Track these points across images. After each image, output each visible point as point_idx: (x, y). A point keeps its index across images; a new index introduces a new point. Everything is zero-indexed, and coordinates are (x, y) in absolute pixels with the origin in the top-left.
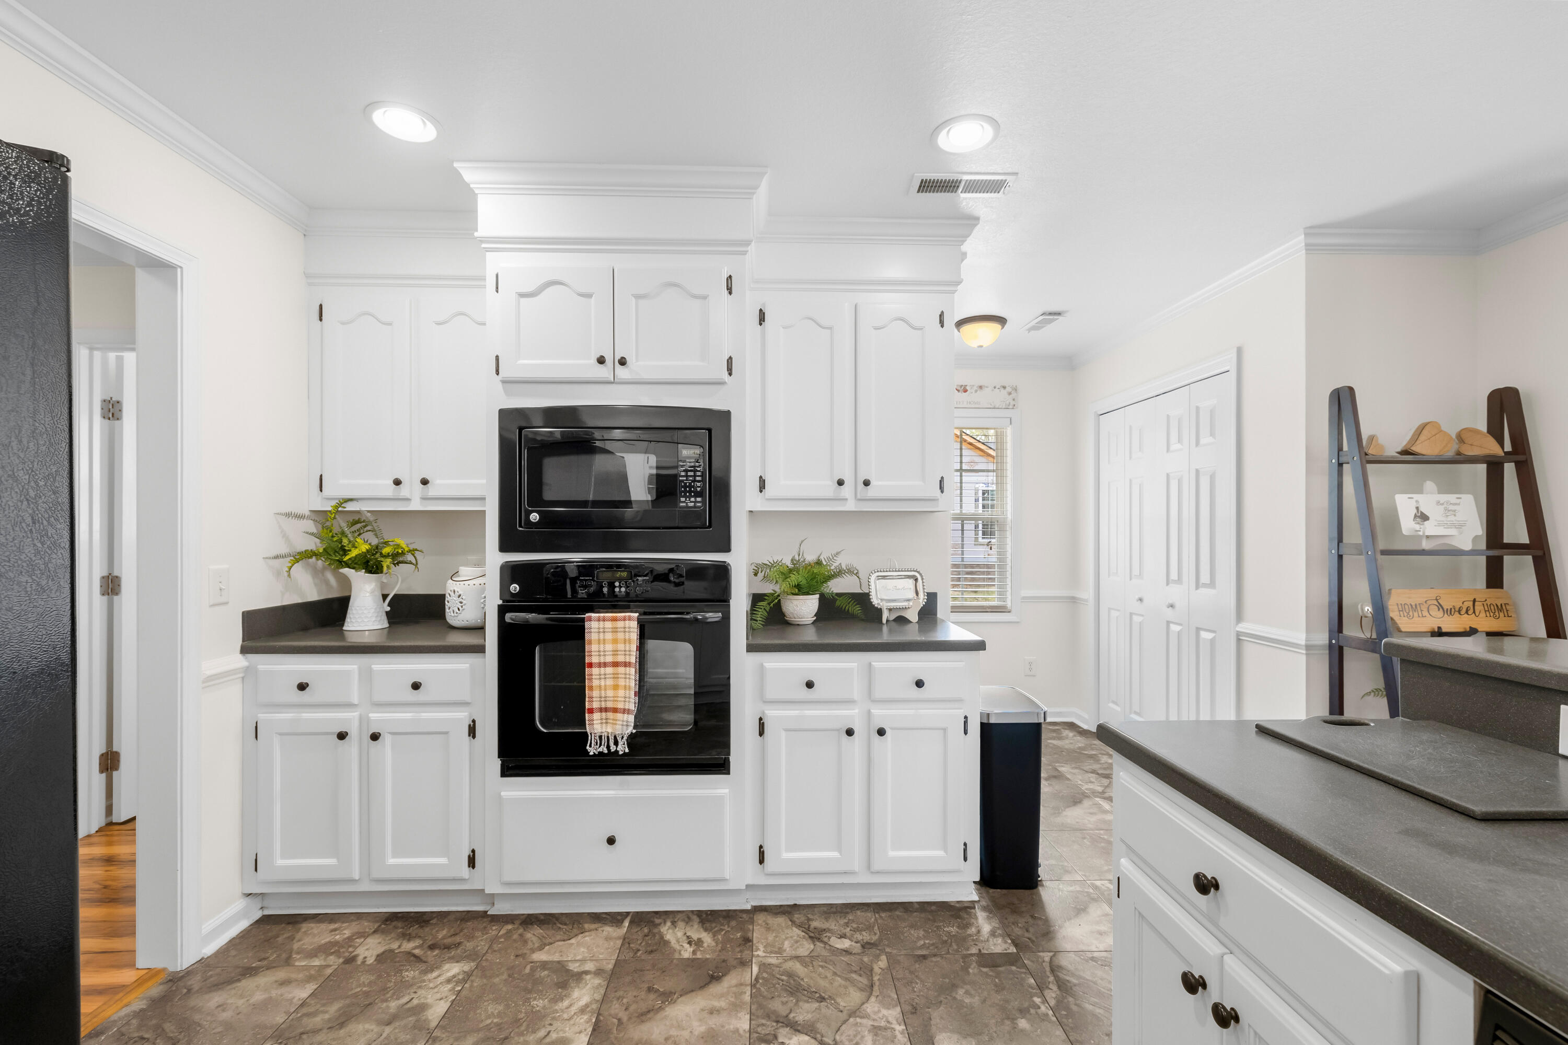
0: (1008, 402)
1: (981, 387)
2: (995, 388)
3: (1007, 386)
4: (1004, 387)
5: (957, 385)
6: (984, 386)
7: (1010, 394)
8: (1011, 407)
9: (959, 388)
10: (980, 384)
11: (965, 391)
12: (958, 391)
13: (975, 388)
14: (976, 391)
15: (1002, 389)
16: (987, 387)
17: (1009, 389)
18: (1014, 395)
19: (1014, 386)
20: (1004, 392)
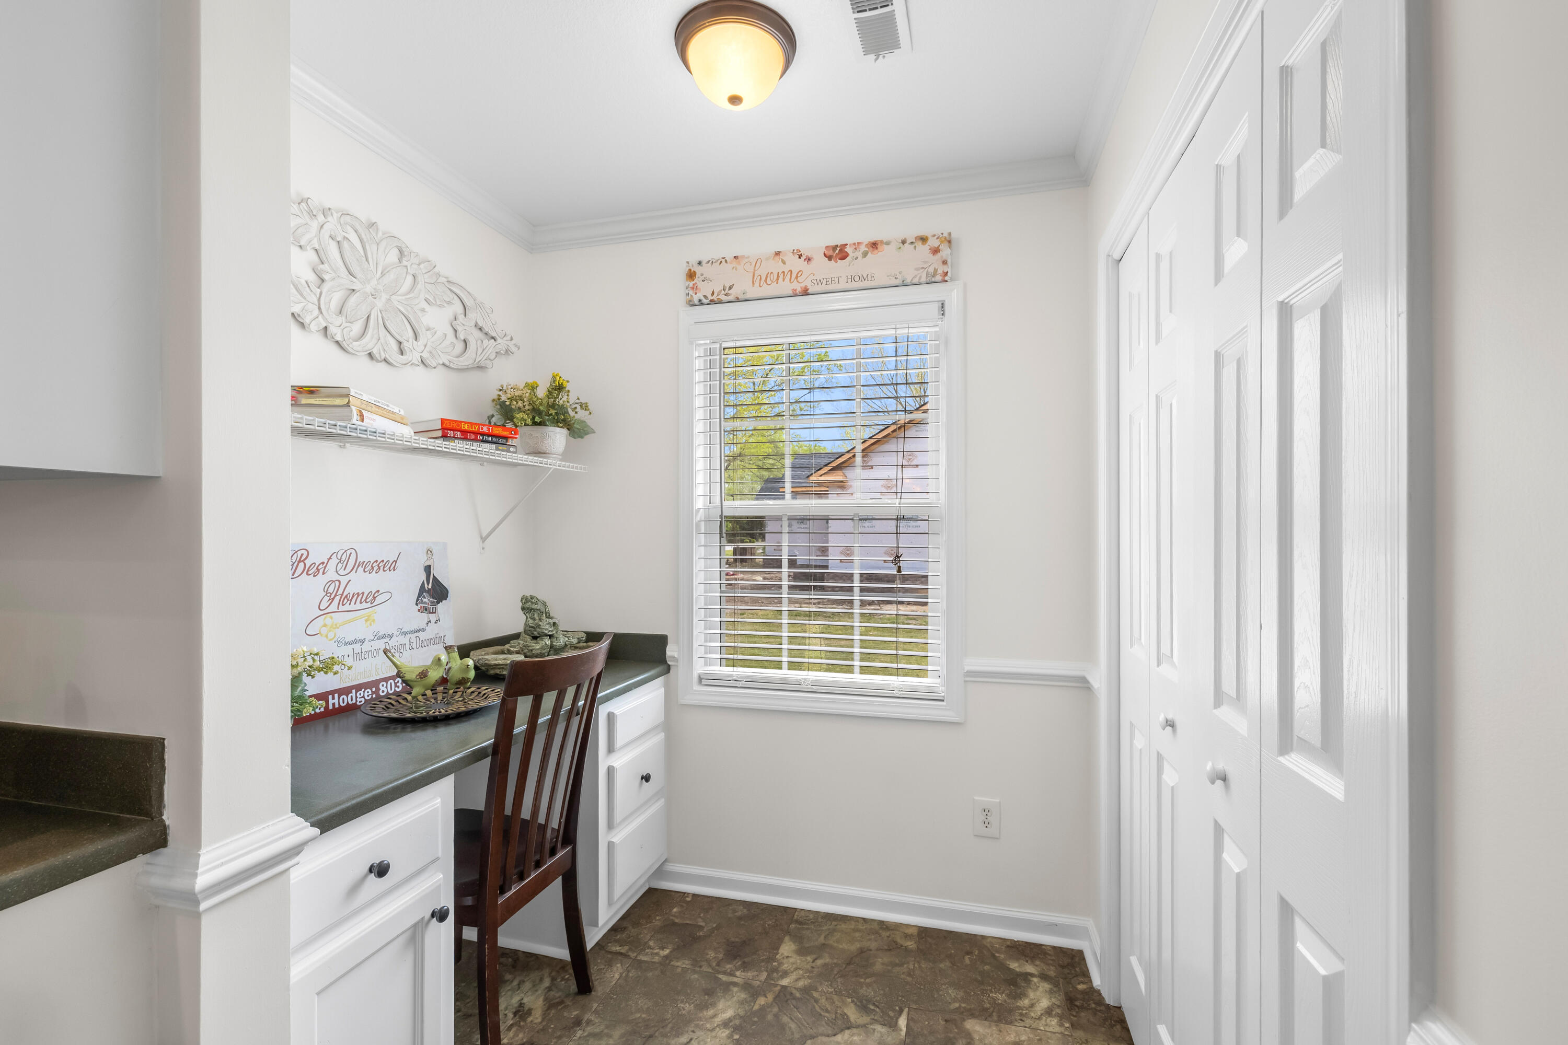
0: (931, 270)
1: (874, 245)
2: (904, 242)
3: (929, 236)
4: (923, 239)
5: (827, 247)
6: (882, 242)
7: (936, 251)
8: (938, 278)
9: (830, 253)
10: (873, 239)
11: (843, 256)
12: (830, 258)
13: (863, 248)
14: (865, 254)
15: (919, 244)
16: (888, 243)
17: (933, 242)
18: (945, 252)
19: (945, 235)
20: (924, 249)
